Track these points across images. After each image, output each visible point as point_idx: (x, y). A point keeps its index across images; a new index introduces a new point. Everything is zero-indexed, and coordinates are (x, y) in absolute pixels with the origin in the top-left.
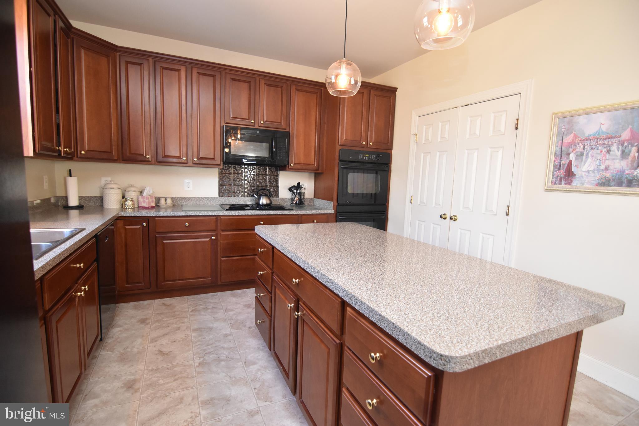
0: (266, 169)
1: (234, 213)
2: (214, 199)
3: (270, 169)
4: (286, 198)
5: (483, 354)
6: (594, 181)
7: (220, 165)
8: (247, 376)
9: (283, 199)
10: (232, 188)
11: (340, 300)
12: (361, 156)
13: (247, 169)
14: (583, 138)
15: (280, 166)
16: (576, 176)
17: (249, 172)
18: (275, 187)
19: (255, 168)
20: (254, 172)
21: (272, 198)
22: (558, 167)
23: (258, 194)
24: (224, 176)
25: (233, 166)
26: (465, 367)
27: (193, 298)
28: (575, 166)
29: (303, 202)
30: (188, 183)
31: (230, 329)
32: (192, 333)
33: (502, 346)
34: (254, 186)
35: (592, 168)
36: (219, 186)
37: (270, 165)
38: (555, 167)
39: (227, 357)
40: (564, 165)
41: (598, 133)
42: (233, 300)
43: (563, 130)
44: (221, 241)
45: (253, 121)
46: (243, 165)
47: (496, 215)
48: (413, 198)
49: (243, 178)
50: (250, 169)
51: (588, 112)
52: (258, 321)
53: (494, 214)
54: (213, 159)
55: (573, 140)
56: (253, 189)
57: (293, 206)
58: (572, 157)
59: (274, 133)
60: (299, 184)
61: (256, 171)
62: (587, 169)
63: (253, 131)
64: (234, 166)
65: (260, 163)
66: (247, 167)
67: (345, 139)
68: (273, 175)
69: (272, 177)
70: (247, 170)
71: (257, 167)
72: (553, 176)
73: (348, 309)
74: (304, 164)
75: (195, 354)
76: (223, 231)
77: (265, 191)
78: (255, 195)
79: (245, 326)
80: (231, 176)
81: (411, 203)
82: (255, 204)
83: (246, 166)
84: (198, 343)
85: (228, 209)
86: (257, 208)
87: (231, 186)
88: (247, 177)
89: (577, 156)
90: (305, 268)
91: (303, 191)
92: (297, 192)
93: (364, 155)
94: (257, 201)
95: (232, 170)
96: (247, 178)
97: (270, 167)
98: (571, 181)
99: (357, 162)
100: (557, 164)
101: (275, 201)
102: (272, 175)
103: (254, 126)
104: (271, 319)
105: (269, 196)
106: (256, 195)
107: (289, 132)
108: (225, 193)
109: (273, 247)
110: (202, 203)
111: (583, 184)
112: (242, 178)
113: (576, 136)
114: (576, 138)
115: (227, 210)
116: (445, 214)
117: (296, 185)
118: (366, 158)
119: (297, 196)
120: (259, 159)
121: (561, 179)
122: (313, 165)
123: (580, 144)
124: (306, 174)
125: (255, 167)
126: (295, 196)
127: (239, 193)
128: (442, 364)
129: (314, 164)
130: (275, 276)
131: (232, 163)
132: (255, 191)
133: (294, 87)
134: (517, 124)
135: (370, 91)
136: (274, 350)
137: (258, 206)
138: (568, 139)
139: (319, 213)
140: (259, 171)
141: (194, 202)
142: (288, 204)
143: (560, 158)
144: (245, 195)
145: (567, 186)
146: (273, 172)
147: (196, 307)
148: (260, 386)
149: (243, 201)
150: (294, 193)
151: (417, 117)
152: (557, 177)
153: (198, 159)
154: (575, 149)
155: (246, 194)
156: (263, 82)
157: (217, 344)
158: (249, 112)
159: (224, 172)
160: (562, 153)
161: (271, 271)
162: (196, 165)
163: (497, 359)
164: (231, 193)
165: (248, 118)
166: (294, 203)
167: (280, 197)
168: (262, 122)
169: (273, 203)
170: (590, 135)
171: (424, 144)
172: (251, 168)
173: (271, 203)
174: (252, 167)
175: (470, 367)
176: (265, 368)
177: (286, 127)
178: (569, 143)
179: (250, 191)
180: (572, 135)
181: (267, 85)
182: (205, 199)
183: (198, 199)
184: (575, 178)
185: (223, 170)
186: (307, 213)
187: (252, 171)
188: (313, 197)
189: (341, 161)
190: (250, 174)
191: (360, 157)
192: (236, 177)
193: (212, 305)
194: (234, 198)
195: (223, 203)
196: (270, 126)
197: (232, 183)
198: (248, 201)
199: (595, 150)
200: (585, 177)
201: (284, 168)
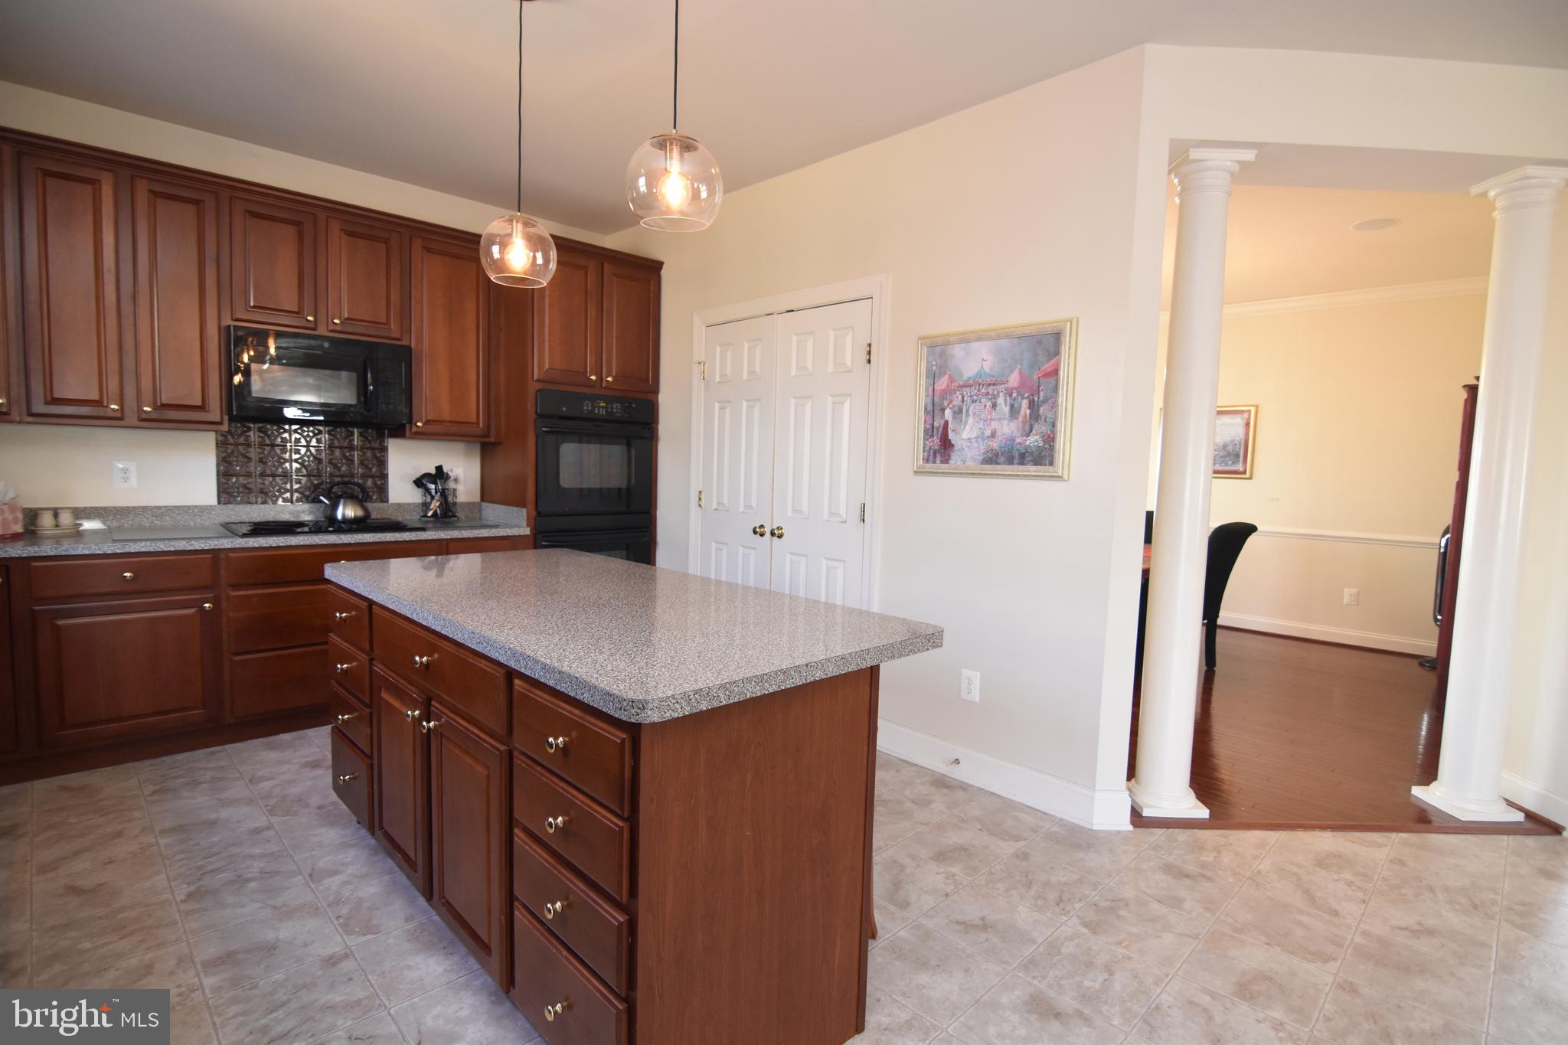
0: (352, 434)
1: (267, 543)
2: (203, 509)
3: (361, 434)
4: (408, 504)
5: (696, 696)
6: (978, 455)
7: (220, 423)
8: (318, 898)
9: (399, 505)
10: (255, 483)
11: (503, 671)
12: (587, 406)
13: (299, 433)
14: (962, 383)
15: (389, 427)
16: (955, 448)
17: (303, 440)
18: (378, 477)
19: (320, 432)
20: (318, 441)
21: (370, 505)
22: (929, 432)
23: (332, 495)
24: (233, 452)
25: (257, 426)
26: (668, 714)
27: (152, 765)
28: (953, 430)
29: (452, 512)
30: (125, 471)
31: (267, 817)
32: (159, 838)
33: (728, 686)
34: (318, 476)
35: (975, 435)
36: (218, 475)
37: (364, 425)
38: (926, 431)
39: (261, 872)
40: (938, 428)
41: (979, 374)
42: (273, 755)
43: (934, 368)
44: (231, 614)
45: (310, 318)
46: (285, 424)
47: (845, 522)
48: (703, 496)
49: (287, 456)
50: (305, 434)
51: (965, 339)
52: (342, 778)
53: (842, 520)
54: (202, 408)
55: (948, 386)
56: (316, 482)
57: (427, 522)
58: (948, 414)
59: (372, 347)
60: (439, 469)
61: (323, 439)
62: (968, 436)
63: (313, 342)
64: (260, 425)
65: (334, 418)
66: (298, 429)
67: (547, 367)
68: (372, 449)
69: (369, 454)
70: (298, 436)
71: (327, 429)
72: (924, 448)
73: (517, 681)
74: (450, 422)
75: (175, 879)
76: (235, 587)
77: (350, 488)
78: (321, 498)
79: (307, 806)
80: (253, 453)
81: (700, 505)
82: (323, 519)
83: (294, 427)
84: (178, 857)
85: (246, 532)
86: (331, 529)
87: (254, 475)
88: (299, 453)
89: (954, 413)
90: (438, 629)
91: (451, 485)
92: (436, 489)
93: (596, 404)
94: (329, 512)
95: (254, 436)
96: (298, 456)
97: (362, 428)
98: (949, 456)
99: (581, 419)
100: (928, 427)
101: (377, 510)
102: (367, 449)
103: (315, 330)
104: (372, 764)
105: (360, 497)
106: (325, 497)
107: (409, 348)
108: (235, 494)
109: (371, 603)
110: (167, 521)
111: (964, 462)
112: (284, 455)
113: (951, 379)
114: (952, 382)
115: (245, 535)
116: (762, 526)
117: (433, 471)
118: (599, 411)
119: (436, 498)
120: (333, 409)
121: (935, 452)
122: (475, 426)
123: (958, 393)
124: (460, 446)
125: (321, 428)
126: (433, 498)
127: (277, 494)
128: (635, 714)
129: (478, 423)
130: (378, 665)
131: (254, 420)
132: (323, 487)
133: (417, 243)
134: (869, 353)
135: (602, 263)
136: (381, 828)
137: (331, 524)
138: (942, 384)
139: (492, 535)
140: (331, 437)
141: (145, 521)
142: (415, 518)
143: (931, 416)
144: (295, 498)
145: (943, 466)
146: (370, 442)
147: (163, 783)
148: (352, 910)
149: (290, 513)
150: (428, 490)
151: (704, 327)
152: (930, 449)
153: (154, 409)
154: (951, 402)
155: (296, 495)
156: (335, 226)
157: (233, 850)
158: (301, 296)
159: (231, 441)
160: (934, 409)
161: (367, 658)
162: (148, 422)
163: (721, 704)
164: (253, 495)
165: (296, 310)
166: (430, 514)
167: (391, 501)
168: (337, 321)
169: (373, 516)
170: (969, 378)
171: (719, 382)
172: (308, 431)
173: (367, 515)
174: (311, 429)
175: (676, 715)
176: (363, 877)
177: (401, 335)
178: (943, 390)
179: (307, 488)
180: (946, 377)
181: (345, 234)
182: (178, 510)
183: (156, 510)
184: (953, 452)
185: (229, 436)
186: (462, 537)
187: (312, 438)
188: (477, 498)
189: (540, 416)
190: (308, 446)
191: (585, 408)
192: (266, 453)
193: (209, 774)
194: (263, 506)
195: (231, 521)
196: (358, 330)
197: (256, 468)
198: (304, 512)
199: (977, 403)
200: (966, 449)
201: (399, 432)
